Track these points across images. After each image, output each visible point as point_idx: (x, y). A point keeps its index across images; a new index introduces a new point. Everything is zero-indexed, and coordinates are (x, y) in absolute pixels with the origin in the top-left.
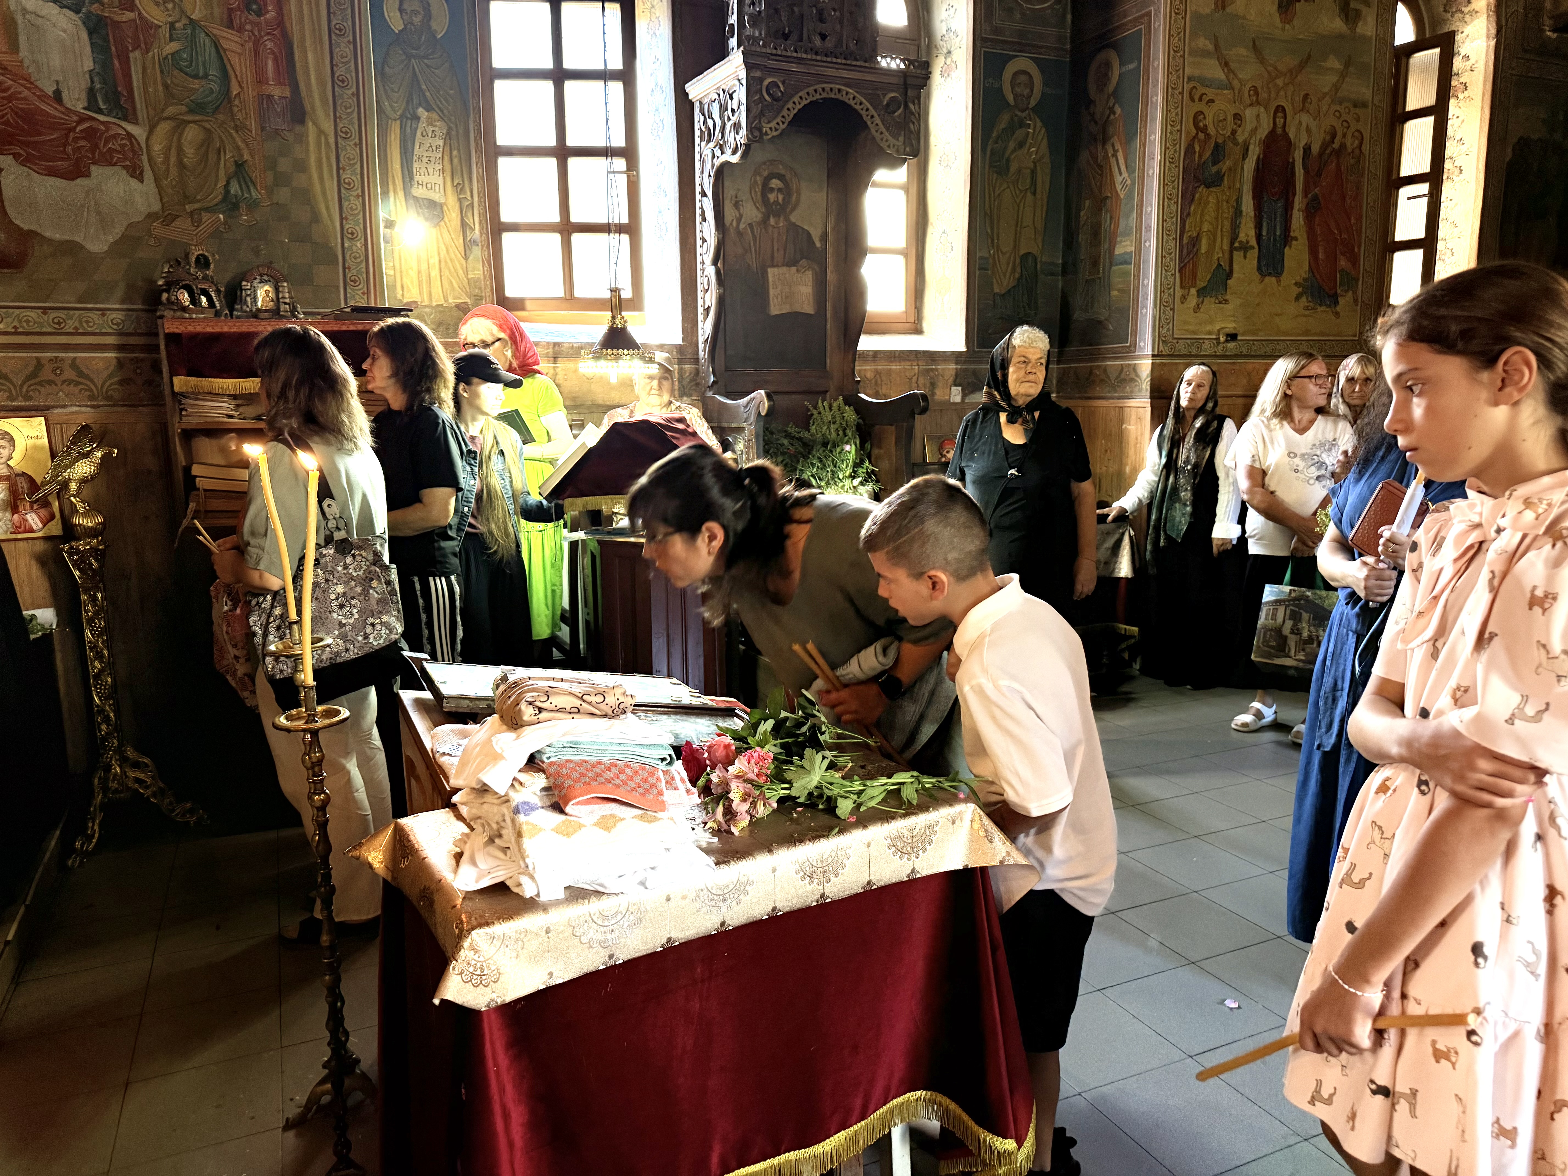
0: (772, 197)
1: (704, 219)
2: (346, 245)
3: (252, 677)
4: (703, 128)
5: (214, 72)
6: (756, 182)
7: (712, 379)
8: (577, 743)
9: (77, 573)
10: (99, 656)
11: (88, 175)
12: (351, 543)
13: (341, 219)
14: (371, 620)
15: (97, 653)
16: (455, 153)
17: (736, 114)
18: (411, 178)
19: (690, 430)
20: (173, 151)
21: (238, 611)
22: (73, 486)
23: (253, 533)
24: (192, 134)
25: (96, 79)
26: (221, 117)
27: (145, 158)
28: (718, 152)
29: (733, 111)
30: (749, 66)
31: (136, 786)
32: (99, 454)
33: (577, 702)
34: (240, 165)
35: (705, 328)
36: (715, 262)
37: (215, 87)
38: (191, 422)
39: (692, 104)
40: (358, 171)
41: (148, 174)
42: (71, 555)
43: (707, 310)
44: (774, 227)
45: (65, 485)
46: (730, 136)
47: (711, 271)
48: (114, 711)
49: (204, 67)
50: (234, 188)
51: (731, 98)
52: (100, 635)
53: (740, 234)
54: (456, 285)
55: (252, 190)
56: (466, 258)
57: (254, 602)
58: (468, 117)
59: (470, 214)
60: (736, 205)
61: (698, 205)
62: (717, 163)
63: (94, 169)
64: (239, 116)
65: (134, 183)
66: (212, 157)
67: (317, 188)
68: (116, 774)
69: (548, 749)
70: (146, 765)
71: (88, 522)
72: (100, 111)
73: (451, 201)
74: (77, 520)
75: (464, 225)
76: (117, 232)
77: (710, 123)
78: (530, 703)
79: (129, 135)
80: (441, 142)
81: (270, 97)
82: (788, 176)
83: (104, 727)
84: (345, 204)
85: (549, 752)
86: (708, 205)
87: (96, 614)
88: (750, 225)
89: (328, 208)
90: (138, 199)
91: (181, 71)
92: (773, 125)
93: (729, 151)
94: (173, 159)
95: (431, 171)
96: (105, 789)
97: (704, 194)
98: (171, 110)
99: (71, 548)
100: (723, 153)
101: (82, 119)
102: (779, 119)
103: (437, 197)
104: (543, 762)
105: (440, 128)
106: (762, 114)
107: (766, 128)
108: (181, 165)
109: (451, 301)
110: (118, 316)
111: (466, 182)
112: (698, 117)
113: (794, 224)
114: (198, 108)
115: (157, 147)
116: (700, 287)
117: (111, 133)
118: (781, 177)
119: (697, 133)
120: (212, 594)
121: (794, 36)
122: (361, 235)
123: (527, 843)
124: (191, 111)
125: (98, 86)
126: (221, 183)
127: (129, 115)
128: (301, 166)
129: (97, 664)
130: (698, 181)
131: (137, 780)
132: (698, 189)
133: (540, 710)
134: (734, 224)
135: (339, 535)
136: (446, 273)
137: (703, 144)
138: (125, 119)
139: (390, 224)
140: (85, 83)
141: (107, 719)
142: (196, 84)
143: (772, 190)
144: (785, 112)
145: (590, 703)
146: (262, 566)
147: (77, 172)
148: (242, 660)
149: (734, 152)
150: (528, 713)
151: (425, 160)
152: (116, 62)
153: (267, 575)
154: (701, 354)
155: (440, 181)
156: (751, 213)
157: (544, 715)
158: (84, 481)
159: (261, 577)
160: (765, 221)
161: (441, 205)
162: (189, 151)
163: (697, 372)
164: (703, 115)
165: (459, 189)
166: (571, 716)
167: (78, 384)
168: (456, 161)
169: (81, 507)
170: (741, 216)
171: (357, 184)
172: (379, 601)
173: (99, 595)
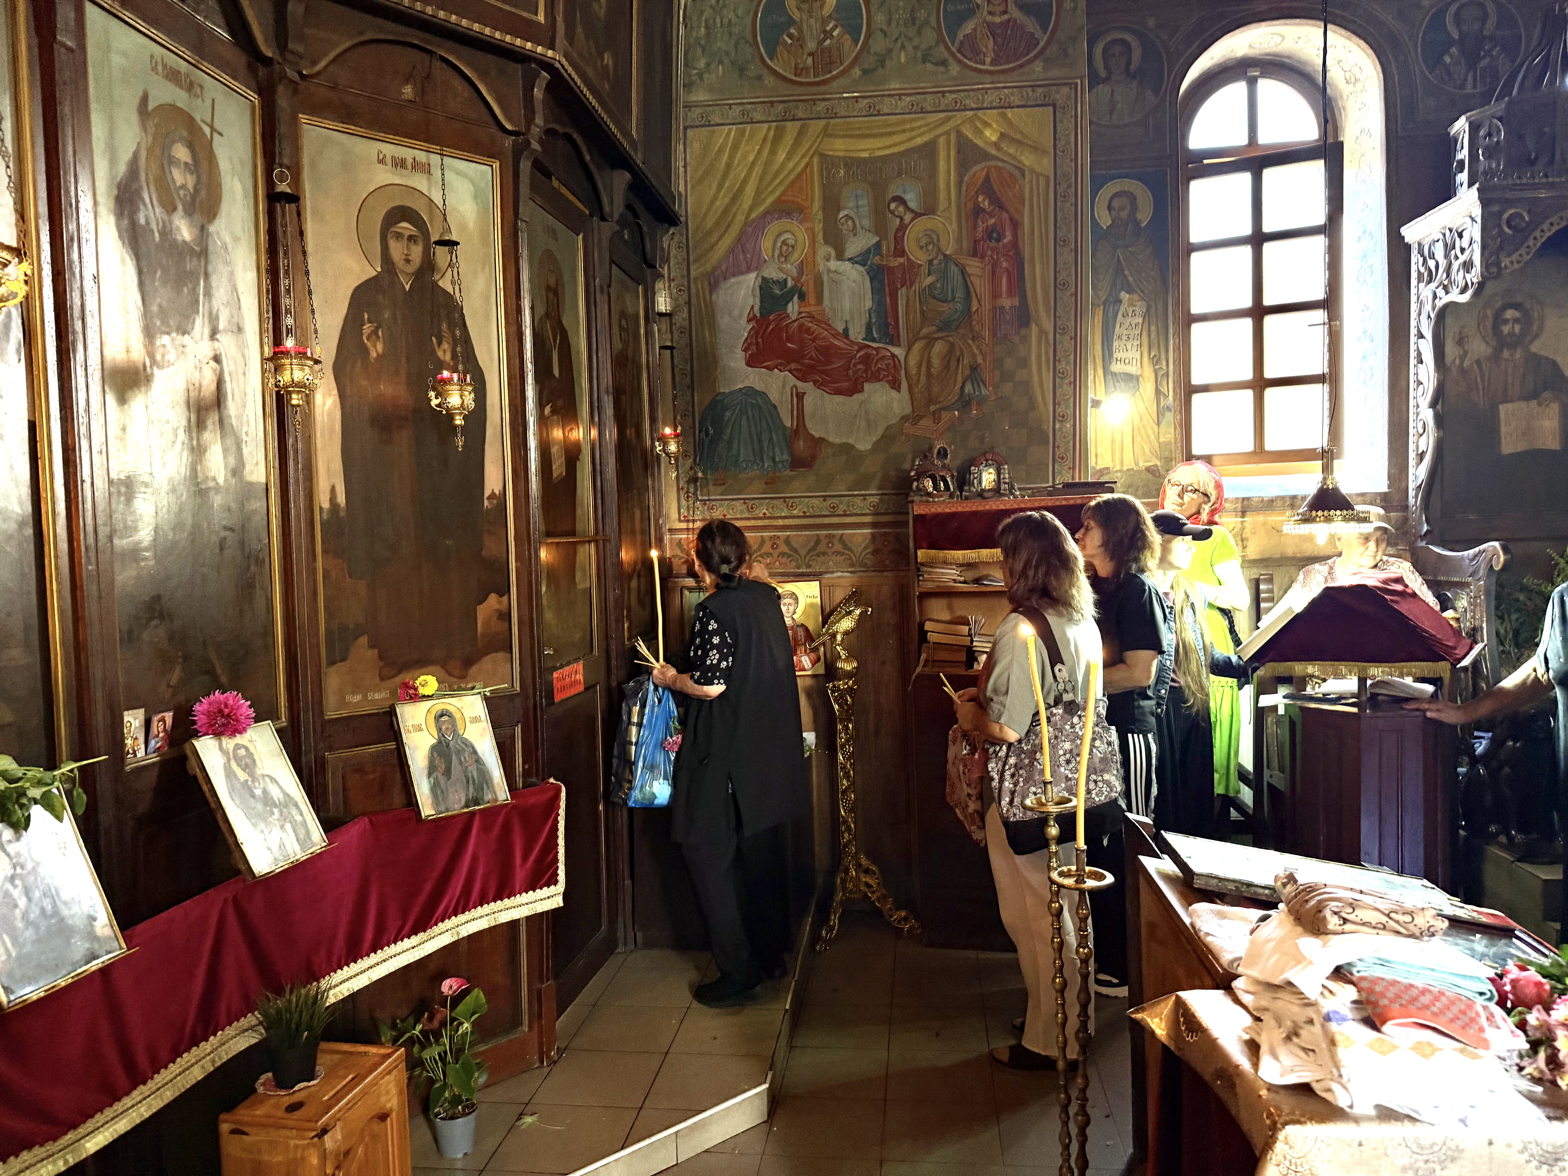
0: (1506, 329)
1: (1421, 362)
2: (1057, 427)
3: (982, 815)
4: (1422, 270)
5: (959, 295)
6: (1486, 316)
7: (1425, 528)
8: (1387, 961)
9: (836, 707)
10: (847, 775)
11: (861, 390)
12: (1078, 705)
13: (1054, 404)
14: (1094, 777)
15: (846, 773)
16: (1153, 328)
17: (1467, 253)
18: (1111, 355)
19: (1409, 591)
20: (924, 363)
21: (977, 756)
22: (839, 637)
23: (995, 691)
24: (939, 348)
25: (873, 315)
26: (962, 331)
27: (903, 372)
28: (1441, 292)
29: (1463, 250)
30: (1484, 202)
31: (866, 889)
32: (858, 612)
33: (1384, 919)
34: (974, 368)
35: (1418, 473)
36: (1433, 405)
37: (959, 307)
38: (929, 586)
39: (1408, 247)
40: (1072, 361)
41: (904, 385)
42: (833, 692)
43: (1421, 456)
44: (1506, 360)
45: (834, 636)
46: (1459, 277)
47: (1428, 415)
48: (855, 823)
49: (953, 292)
50: (968, 388)
51: (1460, 235)
52: (849, 759)
53: (1463, 371)
54: (1147, 450)
55: (982, 388)
56: (1158, 424)
57: (991, 750)
58: (1167, 293)
59: (1165, 382)
60: (1460, 341)
61: (1413, 347)
62: (1439, 304)
63: (867, 386)
64: (977, 328)
65: (894, 393)
66: (953, 364)
67: (1036, 379)
68: (852, 877)
69: (1359, 963)
70: (874, 873)
71: (848, 667)
72: (874, 340)
73: (1148, 372)
74: (840, 665)
75: (1158, 392)
76: (880, 432)
77: (1432, 264)
78: (1335, 913)
79: (893, 356)
80: (1140, 320)
81: (1002, 308)
82: (1528, 305)
83: (846, 835)
84: (1058, 392)
85: (1360, 966)
86: (1427, 348)
87: (847, 741)
88: (1478, 362)
89: (1043, 397)
90: (895, 405)
91: (935, 298)
92: (1515, 257)
93: (1455, 291)
94: (924, 369)
95: (1129, 347)
96: (844, 889)
97: (1421, 336)
98: (925, 331)
99: (834, 686)
100: (1447, 293)
101: (862, 347)
102: (1522, 251)
103: (1133, 369)
104: (1352, 974)
105: (1140, 307)
106: (1501, 248)
107: (1505, 262)
108: (929, 374)
109: (1141, 464)
110: (876, 499)
111: (1163, 356)
112: (1415, 258)
113: (1535, 354)
114: (946, 326)
115: (912, 362)
116: (1412, 431)
117: (880, 355)
118: (1516, 306)
119: (1414, 275)
120: (950, 738)
121: (1543, 161)
122: (1071, 417)
123: (1341, 1052)
124: (940, 329)
125: (874, 320)
126: (959, 385)
127: (894, 341)
128: (1024, 363)
129: (845, 782)
130: (1413, 323)
131: (868, 885)
132: (1413, 331)
133: (1345, 921)
134: (1457, 362)
135: (1067, 697)
136: (1138, 439)
137: (1422, 285)
138: (891, 343)
139: (1096, 404)
140: (864, 319)
141: (849, 829)
142: (944, 307)
143: (1506, 321)
144: (1531, 242)
145: (1397, 922)
146: (1002, 721)
147: (854, 389)
148: (973, 798)
149: (1463, 291)
150: (1333, 922)
151: (1124, 337)
152: (888, 299)
153: (1006, 729)
154: (1411, 501)
155: (1138, 355)
156: (1479, 348)
157: (1348, 927)
158: (846, 633)
159: (1001, 729)
160: (1496, 356)
161: (1137, 378)
162: (936, 362)
163: (1406, 520)
164: (1422, 255)
165: (1155, 361)
166: (1376, 931)
167: (843, 554)
168: (1153, 335)
169: (843, 654)
170: (1466, 353)
171: (1071, 372)
172: (1102, 760)
173: (850, 726)
